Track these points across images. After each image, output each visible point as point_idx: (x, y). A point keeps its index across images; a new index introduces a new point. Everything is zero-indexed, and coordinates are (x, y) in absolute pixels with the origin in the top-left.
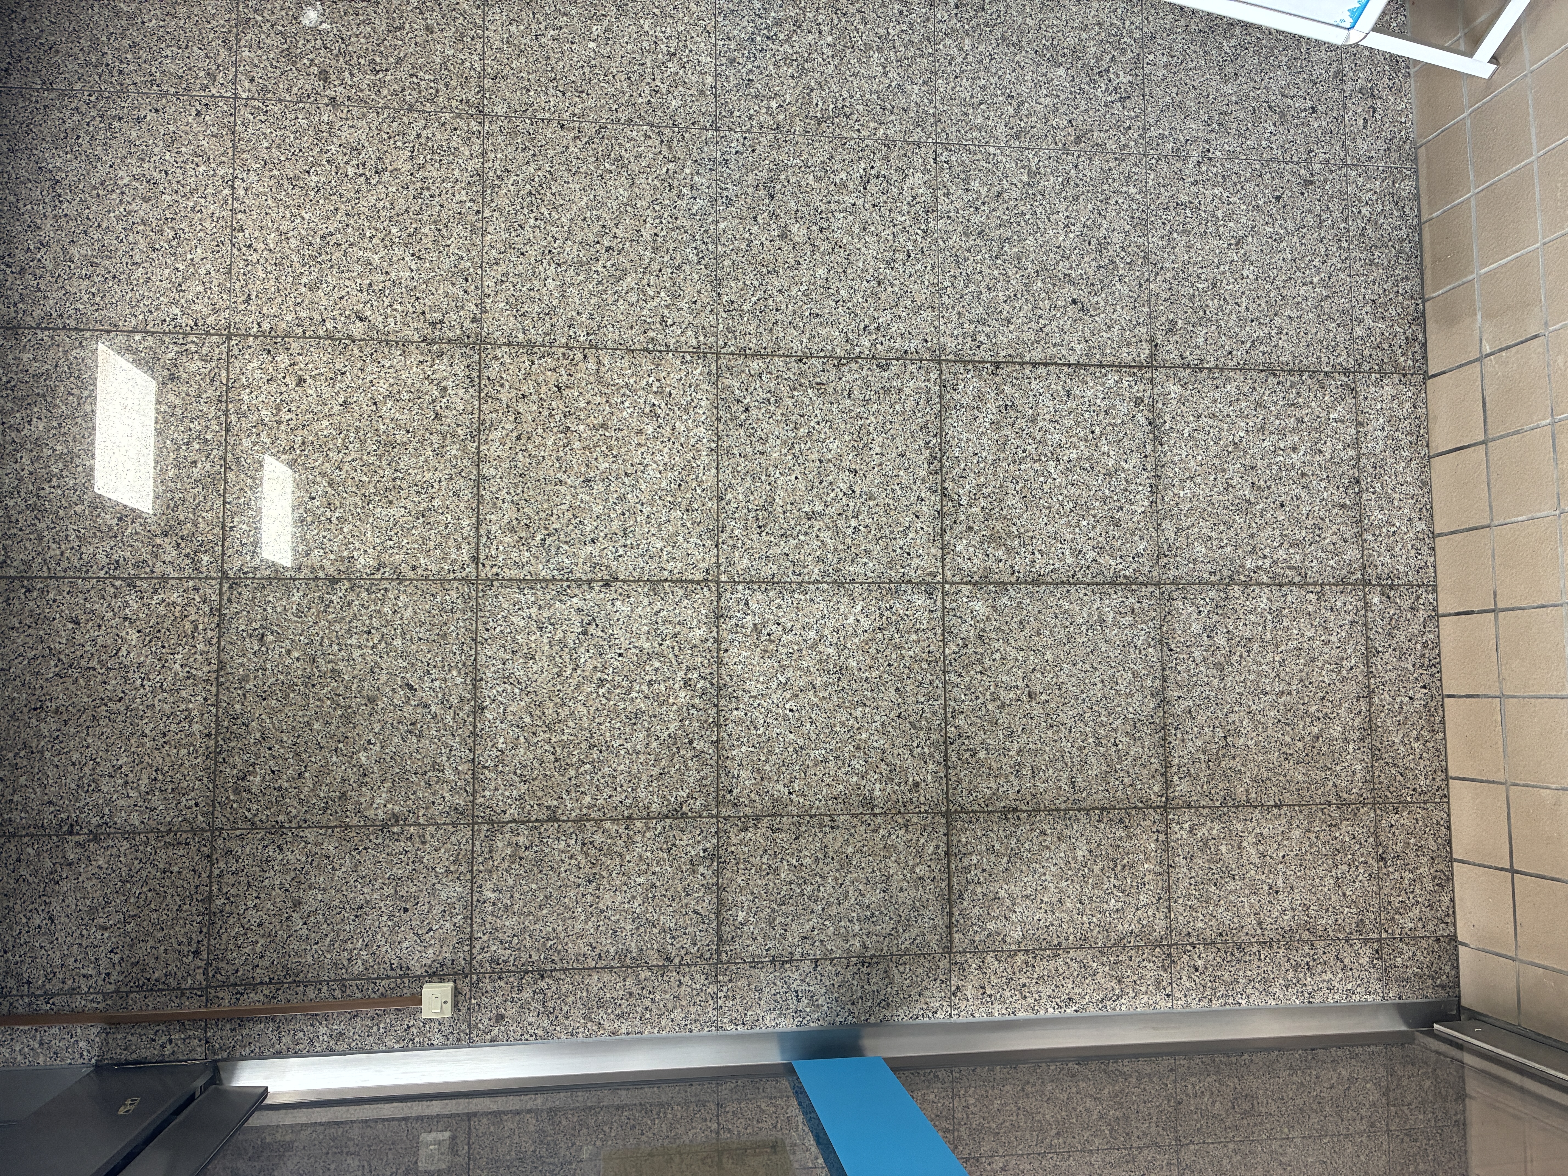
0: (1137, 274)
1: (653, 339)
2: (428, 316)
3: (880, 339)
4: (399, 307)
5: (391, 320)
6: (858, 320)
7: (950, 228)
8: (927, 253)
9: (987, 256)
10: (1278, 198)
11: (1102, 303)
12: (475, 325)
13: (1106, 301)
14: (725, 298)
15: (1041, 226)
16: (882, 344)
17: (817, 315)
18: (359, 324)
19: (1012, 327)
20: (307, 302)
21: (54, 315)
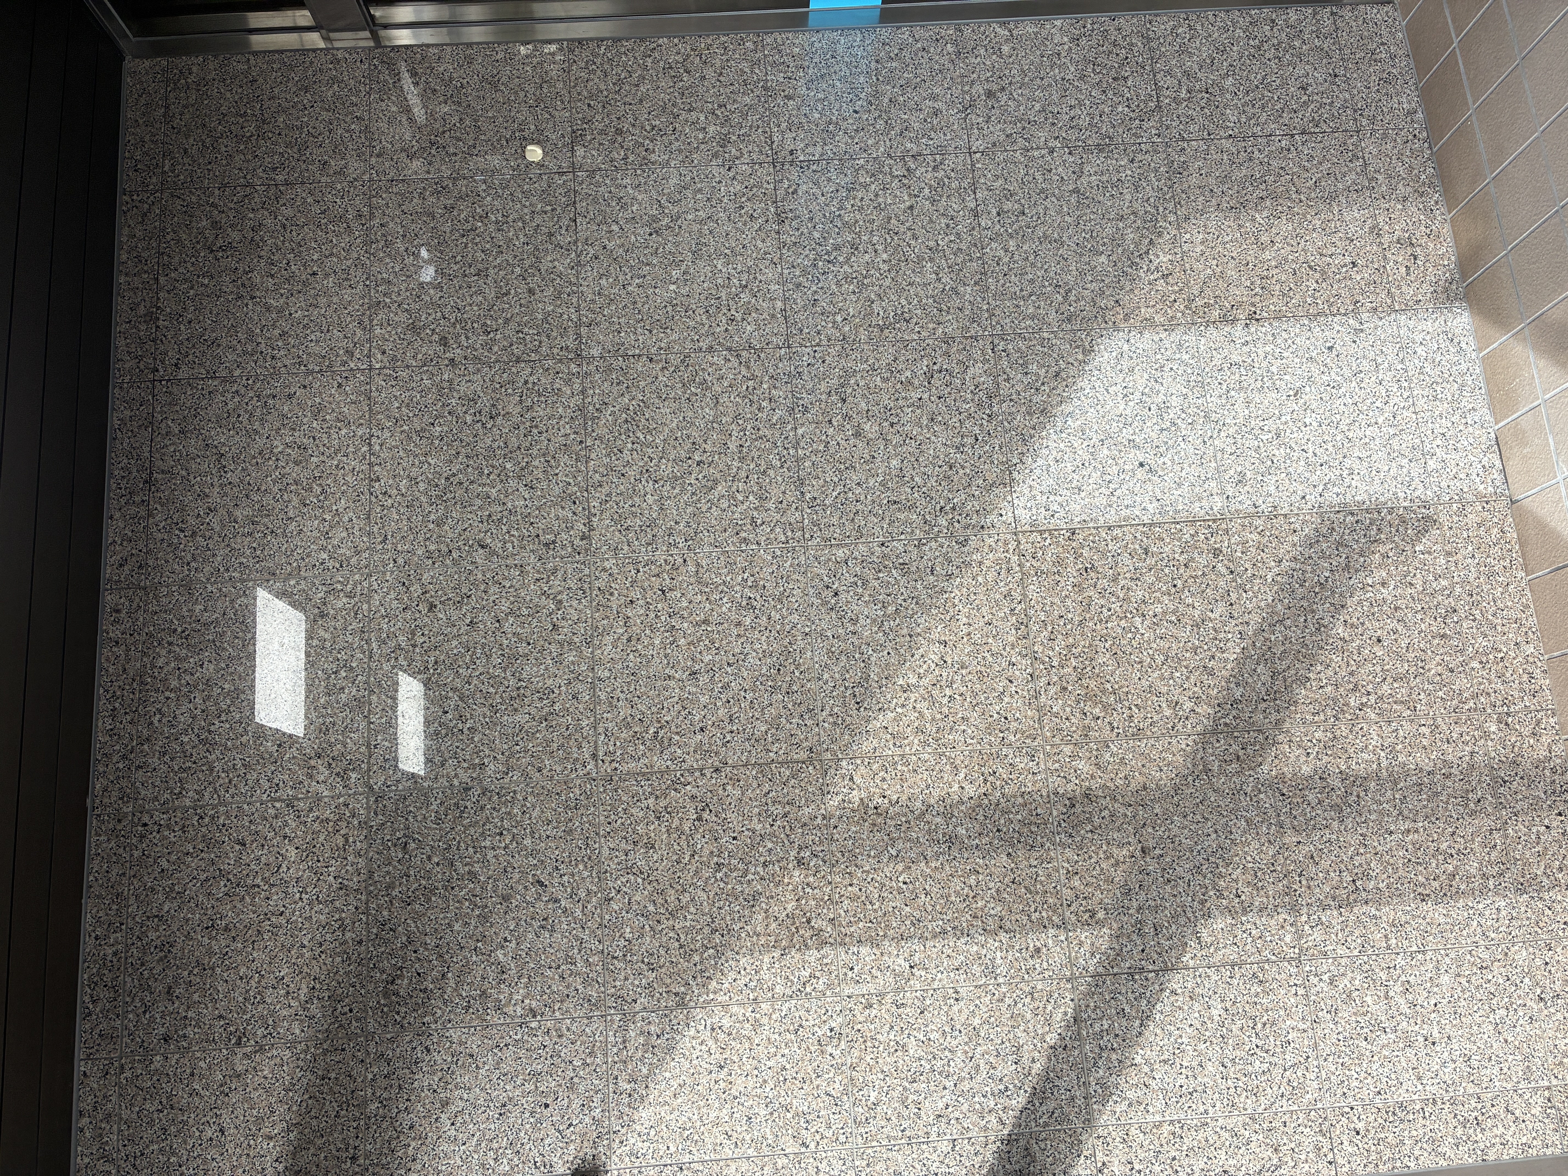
0: (1200, 432)
1: (745, 539)
2: (542, 538)
3: (956, 517)
4: (516, 533)
5: (509, 545)
6: (934, 503)
7: (1013, 409)
8: (994, 435)
9: (1051, 431)
10: (1330, 348)
11: (1169, 463)
12: (584, 542)
13: (1173, 461)
14: (808, 496)
15: (1100, 398)
16: (959, 522)
17: (895, 502)
18: (481, 551)
19: (1083, 494)
20: (435, 536)
21: (222, 569)
